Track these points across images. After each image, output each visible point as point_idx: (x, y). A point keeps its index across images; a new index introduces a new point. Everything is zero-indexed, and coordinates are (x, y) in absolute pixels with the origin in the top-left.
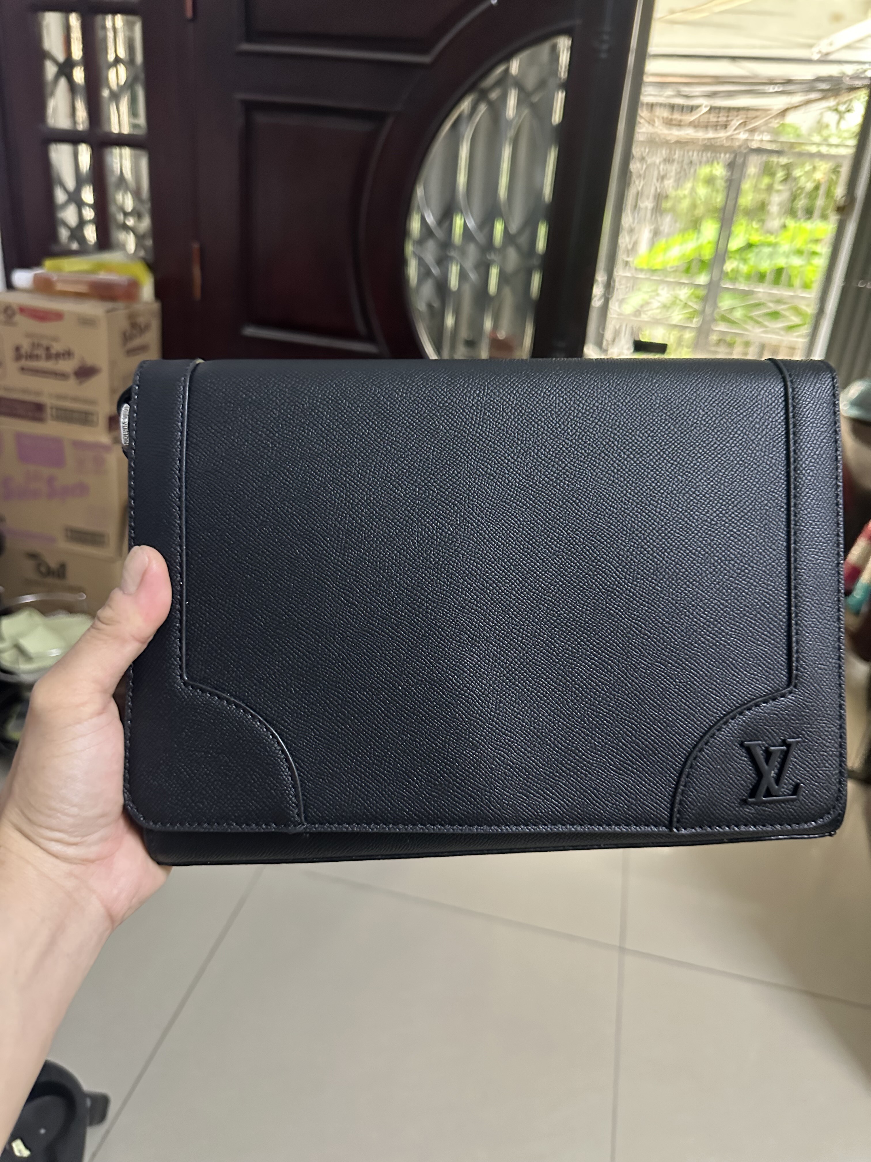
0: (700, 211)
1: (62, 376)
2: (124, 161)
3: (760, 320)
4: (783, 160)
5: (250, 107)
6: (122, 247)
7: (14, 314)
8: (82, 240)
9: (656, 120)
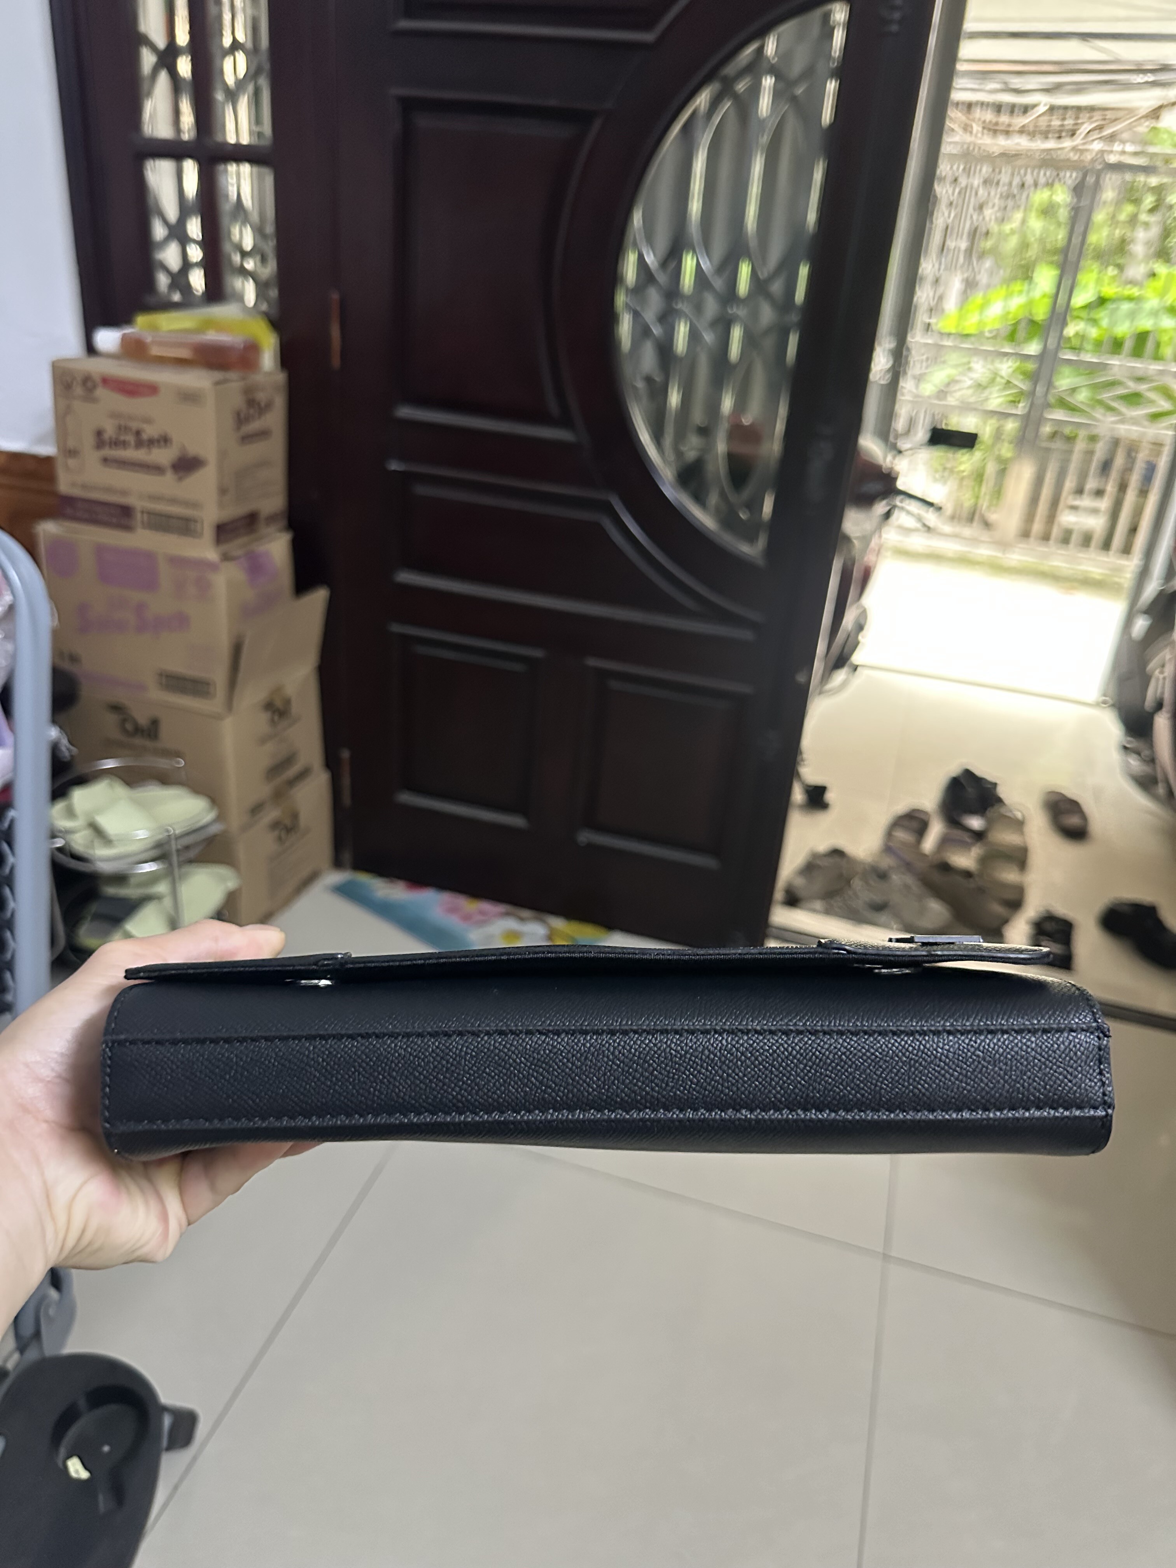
0: (1032, 253)
1: (156, 469)
2: (242, 181)
3: (1114, 404)
4: (1154, 181)
5: (408, 105)
6: (240, 298)
7: (95, 387)
8: (186, 289)
9: (974, 125)
